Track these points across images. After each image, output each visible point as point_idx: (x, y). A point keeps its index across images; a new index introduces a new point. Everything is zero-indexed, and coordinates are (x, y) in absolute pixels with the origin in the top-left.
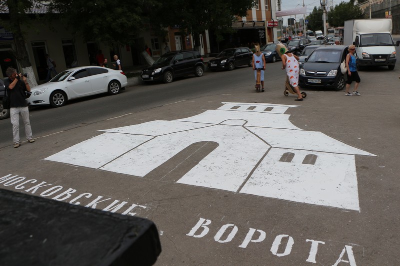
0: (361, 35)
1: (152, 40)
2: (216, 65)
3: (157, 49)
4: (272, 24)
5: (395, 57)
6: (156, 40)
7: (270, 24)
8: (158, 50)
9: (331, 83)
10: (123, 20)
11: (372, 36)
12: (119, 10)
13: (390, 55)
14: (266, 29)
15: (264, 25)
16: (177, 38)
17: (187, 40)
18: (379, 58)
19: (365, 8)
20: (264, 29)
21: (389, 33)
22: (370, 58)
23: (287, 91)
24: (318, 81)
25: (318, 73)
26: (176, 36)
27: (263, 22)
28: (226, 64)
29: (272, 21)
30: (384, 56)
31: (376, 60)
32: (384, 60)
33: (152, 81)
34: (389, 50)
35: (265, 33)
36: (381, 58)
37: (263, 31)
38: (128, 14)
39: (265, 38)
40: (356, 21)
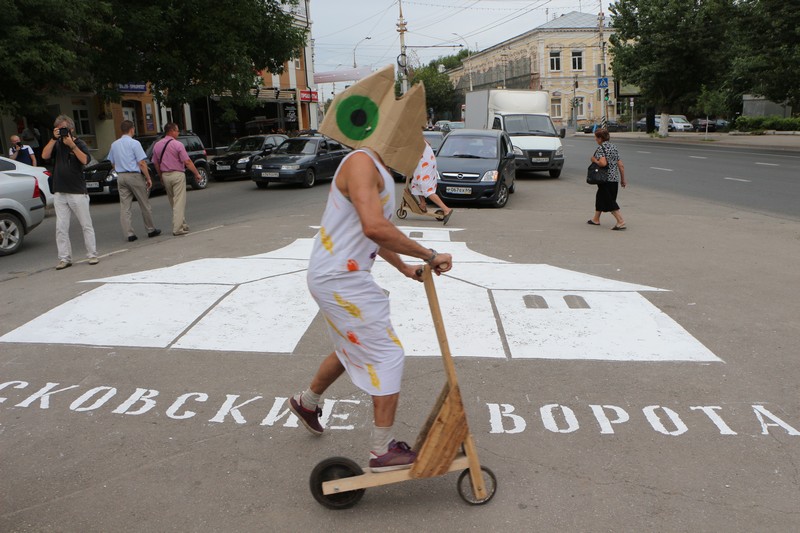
0: (503, 117)
1: (75, 112)
2: (228, 167)
3: (84, 133)
4: (308, 96)
5: (561, 156)
6: (84, 114)
7: (304, 95)
8: (86, 136)
9: (488, 194)
10: (32, 56)
11: (521, 118)
12: (25, 31)
13: (555, 151)
14: (299, 104)
15: (295, 98)
16: (127, 113)
17: (148, 117)
18: (538, 156)
19: (458, 79)
20: (295, 105)
21: (547, 114)
22: (524, 156)
23: (404, 208)
24: (467, 191)
25: (464, 175)
26: (125, 109)
27: (294, 90)
28: (248, 166)
29: (308, 90)
30: (547, 153)
31: (534, 160)
32: (546, 160)
33: (107, 195)
34: (552, 144)
35: (296, 112)
36: (542, 157)
37: (293, 108)
38: (45, 44)
39: (297, 122)
40: (492, 92)
